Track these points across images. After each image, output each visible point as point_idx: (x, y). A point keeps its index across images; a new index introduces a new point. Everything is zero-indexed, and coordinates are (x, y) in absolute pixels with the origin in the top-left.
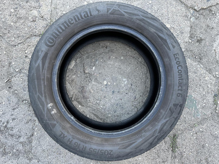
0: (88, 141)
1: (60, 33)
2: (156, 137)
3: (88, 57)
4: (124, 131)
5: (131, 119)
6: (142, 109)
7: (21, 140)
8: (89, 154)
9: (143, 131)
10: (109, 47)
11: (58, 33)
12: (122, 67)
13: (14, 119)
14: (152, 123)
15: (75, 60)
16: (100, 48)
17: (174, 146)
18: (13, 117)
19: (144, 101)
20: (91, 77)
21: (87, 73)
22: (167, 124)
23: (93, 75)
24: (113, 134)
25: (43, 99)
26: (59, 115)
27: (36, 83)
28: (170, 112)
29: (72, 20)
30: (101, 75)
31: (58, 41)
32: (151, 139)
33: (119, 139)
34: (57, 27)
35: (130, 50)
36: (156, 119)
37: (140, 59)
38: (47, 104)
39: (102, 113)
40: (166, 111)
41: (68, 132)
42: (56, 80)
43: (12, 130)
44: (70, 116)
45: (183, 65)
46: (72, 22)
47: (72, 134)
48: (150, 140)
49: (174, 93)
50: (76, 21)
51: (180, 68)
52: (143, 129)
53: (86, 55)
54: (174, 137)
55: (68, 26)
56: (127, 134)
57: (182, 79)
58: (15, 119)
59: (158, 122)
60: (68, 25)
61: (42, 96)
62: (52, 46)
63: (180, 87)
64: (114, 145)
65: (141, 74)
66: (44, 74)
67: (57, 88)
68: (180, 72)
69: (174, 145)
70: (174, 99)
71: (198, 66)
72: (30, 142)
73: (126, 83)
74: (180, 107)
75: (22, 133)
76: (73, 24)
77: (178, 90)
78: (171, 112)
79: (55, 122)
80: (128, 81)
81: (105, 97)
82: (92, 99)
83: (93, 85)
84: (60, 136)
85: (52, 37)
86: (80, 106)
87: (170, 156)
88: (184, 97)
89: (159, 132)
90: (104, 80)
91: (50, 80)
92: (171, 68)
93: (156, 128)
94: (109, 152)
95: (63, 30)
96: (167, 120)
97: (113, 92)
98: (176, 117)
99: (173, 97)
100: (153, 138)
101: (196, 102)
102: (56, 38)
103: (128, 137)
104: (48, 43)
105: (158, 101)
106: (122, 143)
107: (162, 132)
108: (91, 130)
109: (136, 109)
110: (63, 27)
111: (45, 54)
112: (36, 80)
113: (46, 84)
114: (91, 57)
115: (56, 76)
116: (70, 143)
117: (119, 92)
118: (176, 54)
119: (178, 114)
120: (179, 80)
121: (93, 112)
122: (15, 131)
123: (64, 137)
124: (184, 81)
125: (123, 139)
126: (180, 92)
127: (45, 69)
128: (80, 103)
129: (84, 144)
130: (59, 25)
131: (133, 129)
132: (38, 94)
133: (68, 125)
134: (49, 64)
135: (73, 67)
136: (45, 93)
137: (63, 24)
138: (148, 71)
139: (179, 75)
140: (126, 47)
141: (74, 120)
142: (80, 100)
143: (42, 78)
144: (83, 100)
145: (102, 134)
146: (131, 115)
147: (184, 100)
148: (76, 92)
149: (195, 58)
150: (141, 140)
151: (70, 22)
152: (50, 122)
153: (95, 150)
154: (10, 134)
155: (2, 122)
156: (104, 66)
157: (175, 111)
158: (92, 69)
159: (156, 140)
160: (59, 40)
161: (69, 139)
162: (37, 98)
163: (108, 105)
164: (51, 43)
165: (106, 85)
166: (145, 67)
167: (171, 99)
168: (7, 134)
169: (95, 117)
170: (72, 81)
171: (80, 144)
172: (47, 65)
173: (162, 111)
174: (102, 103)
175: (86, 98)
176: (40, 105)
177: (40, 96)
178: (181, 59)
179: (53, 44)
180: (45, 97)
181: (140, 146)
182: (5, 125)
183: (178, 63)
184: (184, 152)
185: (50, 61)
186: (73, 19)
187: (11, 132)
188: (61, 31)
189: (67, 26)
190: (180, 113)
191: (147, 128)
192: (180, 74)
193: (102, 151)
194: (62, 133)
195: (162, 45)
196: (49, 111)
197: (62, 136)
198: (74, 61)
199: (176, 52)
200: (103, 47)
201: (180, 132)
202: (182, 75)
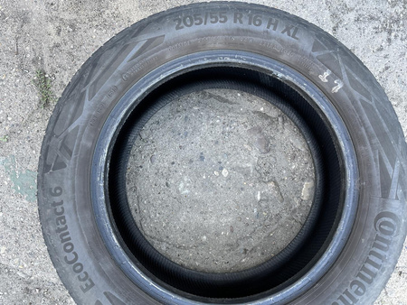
0: (233, 34)
1: (372, 253)
2: (87, 83)
3: (278, 216)
4: (162, 77)
5: (150, 112)
6: (131, 139)
7: (352, 16)
8: (225, 9)
9: (120, 88)
10: (240, 255)
11: (378, 251)
12: (199, 218)
13: (381, 49)
14: (104, 111)
15: (304, 204)
16: (260, 245)
17: (43, 82)
18: (383, 53)
19: (131, 158)
20: (258, 175)
21: (269, 181)
22: (69, 116)
23: (255, 182)
24: (184, 64)
25: (357, 95)
26: (311, 73)
27: (384, 125)
28: (70, 147)
29: (357, 292)
30: (239, 186)
31: (370, 232)
32: (98, 74)
33: (168, 57)
34: (384, 265)
35: (192, 261)
36: (98, 123)
37: (164, 249)
38: (345, 88)
39: (212, 108)
40: (78, 145)
41: (282, 41)
42: (342, 144)
43: (375, 28)
44: (287, 78)
45: (64, 266)
46: (355, 287)
47: (273, 40)
48: (100, 71)
49: (70, 194)
50: (346, 292)
51: (71, 257)
52: (121, 93)
53: (283, 220)
54: (47, 102)
55: (359, 275)
56: (153, 74)
57: (59, 230)
58: (378, 50)
59: (90, 116)
60: (363, 277)
61: (361, 100)
62: (379, 217)
63: (59, 209)
64: (175, 43)
65: (152, 216)
66: (373, 149)
67: (334, 127)
68: (69, 247)
69: (43, 85)
70: (68, 179)
71: (29, 272)
72: (334, 16)
73: (182, 185)
74: (48, 165)
75: (356, 28)
76: (352, 284)
77: (62, 203)
78: (66, 148)
79: (315, 54)
80: (178, 192)
81: (217, 142)
82: (243, 130)
83: (248, 161)
84: (297, 29)
85: (387, 237)
86: (262, 109)
87: (45, 60)
88: (45, 191)
89: (83, 95)
90: (229, 178)
91: (355, 140)
92: (92, 252)
93: (92, 103)
94: (182, 24)
95: (368, 261)
96: (73, 127)
97: (202, 158)
98: (53, 139)
99: (70, 182)
100: (94, 79)
101: (16, 188)
102: (377, 238)
103: (150, 66)
104: (391, 220)
105: (103, 165)
106: (159, 49)
107: (77, 97)
108: (234, 60)
109: (144, 136)
110: (371, 268)
111: (388, 193)
112: (387, 130)
113: (363, 129)
114: (271, 219)
115: (345, 153)
116: (271, 20)
117: (191, 161)
118: (88, 287)
119: (48, 147)
120: (66, 228)
121: (230, 106)
122: (370, 28)
123: (287, 30)
124: (52, 229)
125: (160, 60)
126: (57, 199)
127: (375, 160)
128: (264, 116)
129: (241, 26)
130: (383, 271)
131: (143, 87)
132: (373, 103)
133: (285, 57)
134: (370, 176)
135: (302, 185)
136: (358, 110)
137: (374, 275)
138: (139, 225)
139: (69, 239)
140: (203, 266)
141: (275, 72)
142: (266, 122)
143: (376, 140)
144: (260, 123)
145: (208, 59)
146: (151, 121)
147: (42, 183)
148: (278, 136)
149: (40, 290)
150: (120, 68)
151: (361, 285)
152: (328, 51)
153: (214, 20)
154: (377, 20)
155: (399, 38)
156: (238, 207)
157: (58, 152)
158: (262, 195)
159: (86, 77)
160: (368, 236)
161: (274, 29)
162: (372, 93)
163: (205, 128)
164: (385, 223)
165: (221, 169)
166: (148, 233)
167: (73, 178)
168: (382, 19)
169: (224, 96)
170: (294, 157)
171: (250, 24)
172: (376, 171)
173: (89, 144)
174: (218, 129)
175: (254, 129)
176: (360, 81)
177: (365, 99)
178: (74, 279)
179: (380, 221)
180: (354, 102)
181: (119, 53)
182: (393, 34)
183: (77, 267)
184: (17, 77)
185: (370, 183)
186: (355, 295)
187: (376, 24)
188: (372, 258)
189: (362, 272)
190: (45, 151)
191: (114, 97)
192: (66, 241)
193: (198, 21)
194: (293, 36)
195: (128, 300)
196: (336, 75)
197: (292, 31)
198: (304, 198)
199: (89, 292)
200: (254, 250)
201: (35, 115)
202: (63, 241)
